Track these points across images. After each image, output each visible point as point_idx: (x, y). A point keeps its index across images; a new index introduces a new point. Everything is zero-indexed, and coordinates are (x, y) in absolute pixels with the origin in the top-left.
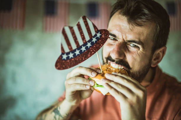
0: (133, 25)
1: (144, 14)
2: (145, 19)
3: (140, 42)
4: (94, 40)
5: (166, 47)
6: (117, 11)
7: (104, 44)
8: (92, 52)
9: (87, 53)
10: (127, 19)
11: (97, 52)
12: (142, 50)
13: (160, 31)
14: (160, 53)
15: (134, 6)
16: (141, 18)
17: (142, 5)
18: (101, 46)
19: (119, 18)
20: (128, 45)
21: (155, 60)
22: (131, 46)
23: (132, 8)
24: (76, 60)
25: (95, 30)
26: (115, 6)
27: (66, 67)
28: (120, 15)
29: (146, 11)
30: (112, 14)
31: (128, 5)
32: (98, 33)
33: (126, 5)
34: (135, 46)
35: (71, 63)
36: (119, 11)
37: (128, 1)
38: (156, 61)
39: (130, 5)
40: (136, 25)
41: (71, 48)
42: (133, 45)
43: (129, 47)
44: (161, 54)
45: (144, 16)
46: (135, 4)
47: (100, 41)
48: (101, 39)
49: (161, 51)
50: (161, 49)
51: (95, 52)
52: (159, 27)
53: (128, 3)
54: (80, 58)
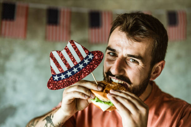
0: (132, 40)
1: (142, 31)
2: (143, 35)
3: (139, 57)
4: (86, 61)
5: (164, 61)
6: (116, 27)
7: (98, 65)
8: (86, 73)
9: (80, 74)
10: (126, 35)
11: (92, 73)
12: (142, 65)
13: (158, 46)
14: (159, 66)
15: (132, 23)
16: (139, 35)
17: (140, 22)
18: (95, 66)
19: (119, 34)
20: (128, 61)
21: (154, 73)
22: (130, 61)
23: (131, 25)
24: (69, 80)
25: (86, 52)
26: (115, 23)
27: (59, 87)
28: (119, 32)
29: (144, 28)
30: (112, 30)
31: (126, 22)
32: (90, 55)
33: (125, 22)
34: (135, 61)
35: (64, 84)
36: (119, 27)
37: (127, 19)
38: (155, 75)
39: (128, 22)
40: (135, 41)
41: (62, 70)
42: (133, 59)
43: (128, 62)
44: (160, 68)
45: (142, 32)
46: (133, 21)
47: (93, 62)
48: (94, 61)
49: (159, 65)
50: (160, 63)
51: (89, 73)
52: (156, 43)
53: (127, 20)
54: (73, 78)
